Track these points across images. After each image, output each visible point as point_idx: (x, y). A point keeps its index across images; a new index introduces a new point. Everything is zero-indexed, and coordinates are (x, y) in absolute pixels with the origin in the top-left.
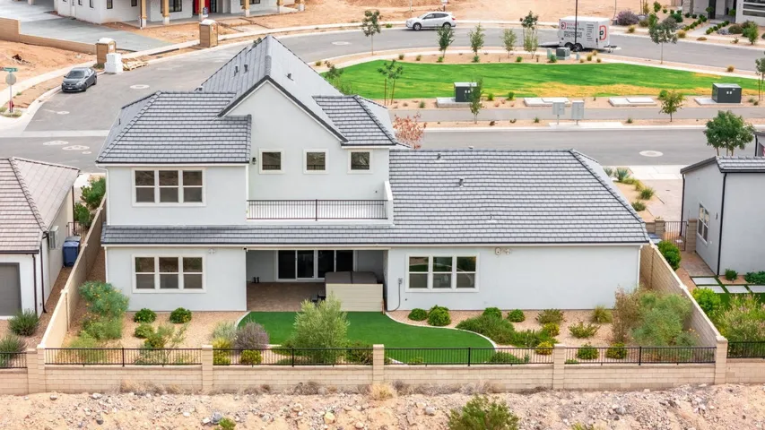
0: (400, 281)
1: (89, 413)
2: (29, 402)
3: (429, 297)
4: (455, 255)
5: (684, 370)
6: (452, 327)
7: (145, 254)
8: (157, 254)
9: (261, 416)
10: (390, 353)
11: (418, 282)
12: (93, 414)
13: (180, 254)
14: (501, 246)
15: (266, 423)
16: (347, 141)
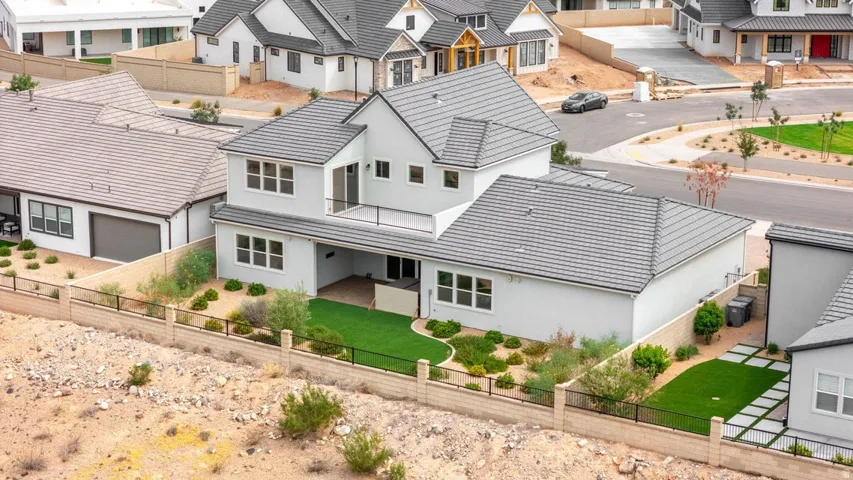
0: (431, 292)
2: (47, 325)
4: (474, 275)
5: (529, 410)
6: (444, 340)
7: (245, 233)
8: (250, 233)
11: (444, 296)
13: (269, 237)
14: (514, 275)
16: (439, 159)
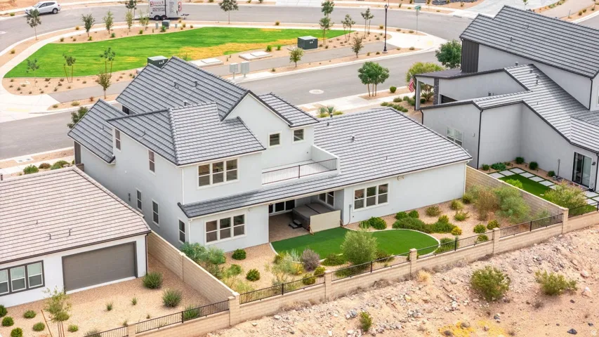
0: (350, 206)
1: (283, 329)
3: (367, 212)
4: (377, 185)
6: (389, 228)
7: (211, 220)
8: (218, 218)
9: (373, 306)
10: (420, 252)
11: (359, 205)
12: (286, 329)
13: (231, 216)
15: (378, 310)
16: (292, 124)
